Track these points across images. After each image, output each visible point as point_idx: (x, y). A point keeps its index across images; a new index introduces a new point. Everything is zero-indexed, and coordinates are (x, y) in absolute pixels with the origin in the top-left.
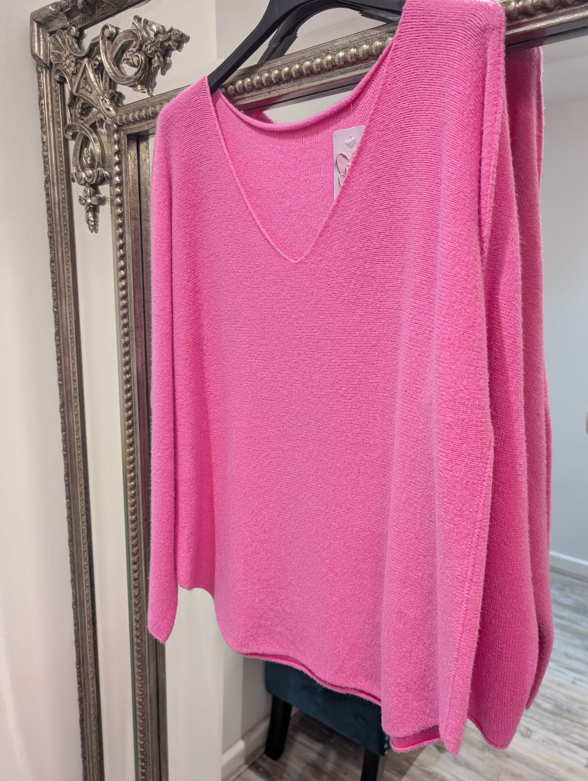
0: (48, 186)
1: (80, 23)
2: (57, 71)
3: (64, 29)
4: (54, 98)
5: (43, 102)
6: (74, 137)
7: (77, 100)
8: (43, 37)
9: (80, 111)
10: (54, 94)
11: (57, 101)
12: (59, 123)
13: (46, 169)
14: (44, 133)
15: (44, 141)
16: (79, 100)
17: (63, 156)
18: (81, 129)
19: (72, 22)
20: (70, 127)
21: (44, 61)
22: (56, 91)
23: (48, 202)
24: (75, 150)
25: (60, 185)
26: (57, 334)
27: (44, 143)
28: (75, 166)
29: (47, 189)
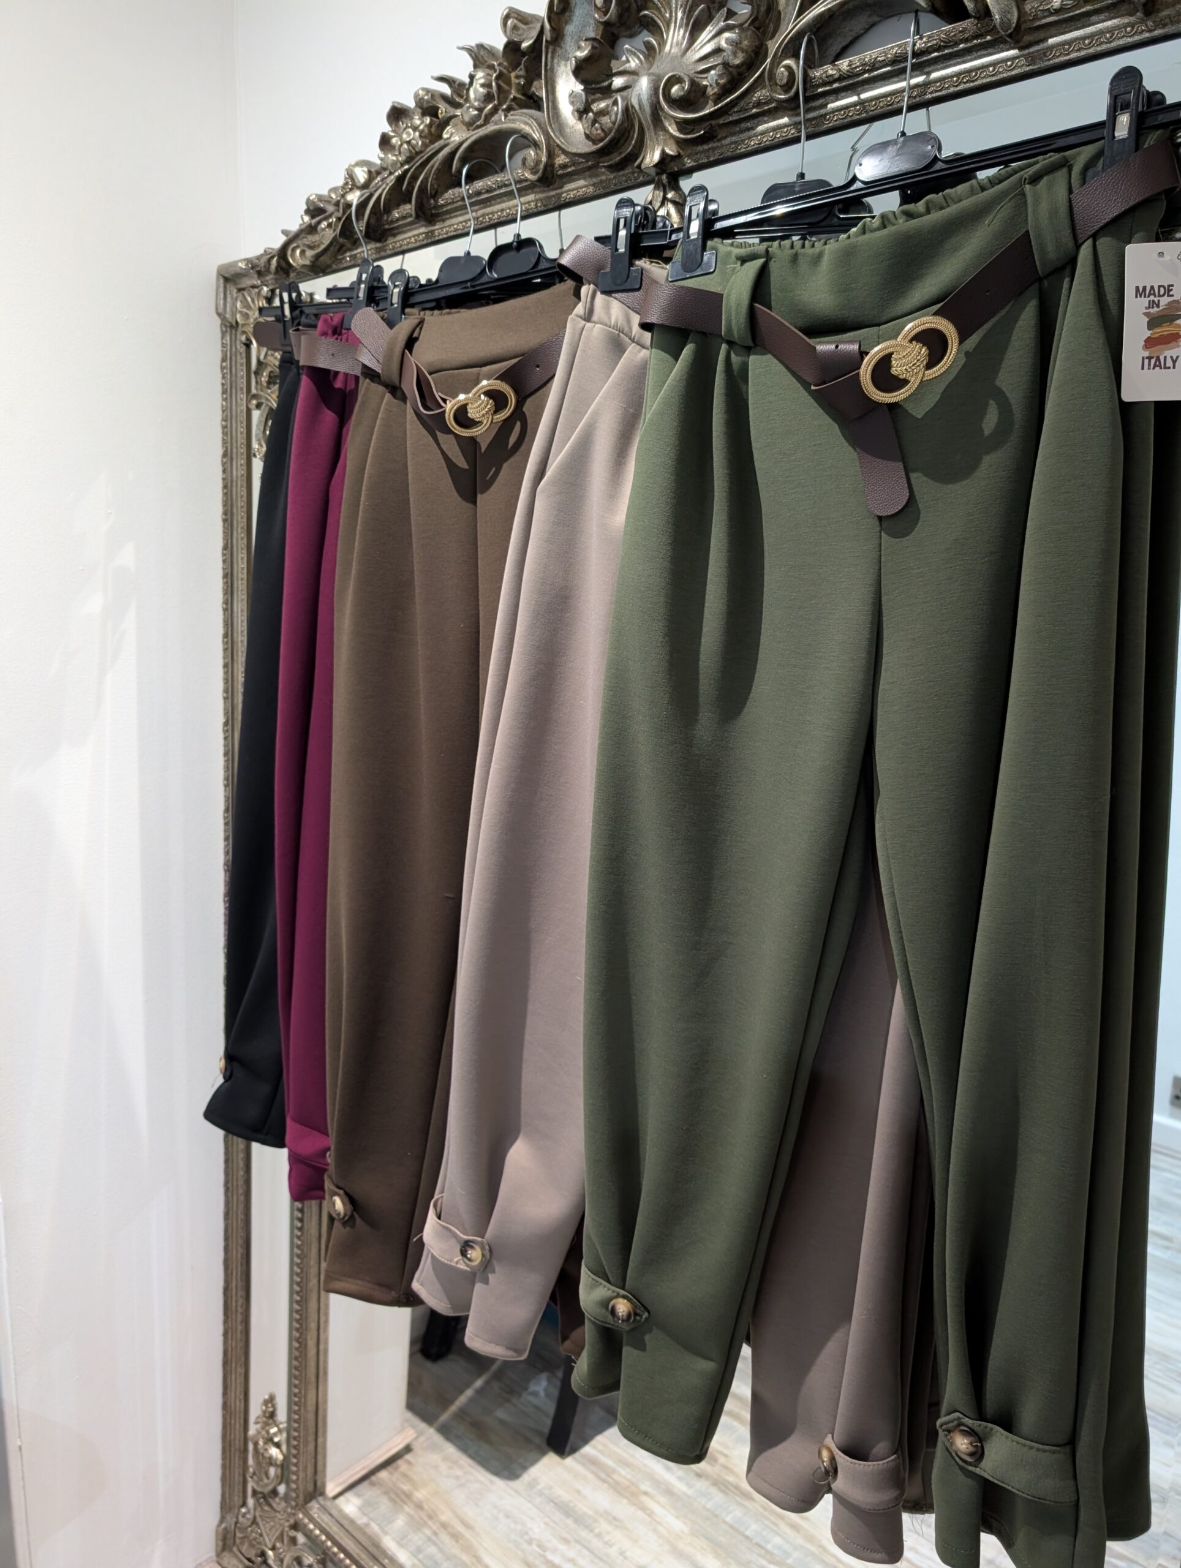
0: (225, 460)
1: (272, 284)
2: (244, 332)
3: (254, 287)
4: (238, 361)
5: (224, 364)
6: (258, 406)
7: (264, 366)
8: (230, 293)
9: (267, 379)
10: (239, 357)
11: (242, 365)
12: (242, 389)
13: (224, 442)
14: (225, 400)
15: (224, 409)
16: (266, 367)
17: (245, 427)
18: (267, 399)
19: (263, 280)
20: (255, 396)
21: (230, 320)
22: (241, 354)
23: (224, 479)
24: (260, 422)
25: (239, 460)
26: (225, 636)
27: (223, 411)
28: (258, 440)
29: (224, 464)
